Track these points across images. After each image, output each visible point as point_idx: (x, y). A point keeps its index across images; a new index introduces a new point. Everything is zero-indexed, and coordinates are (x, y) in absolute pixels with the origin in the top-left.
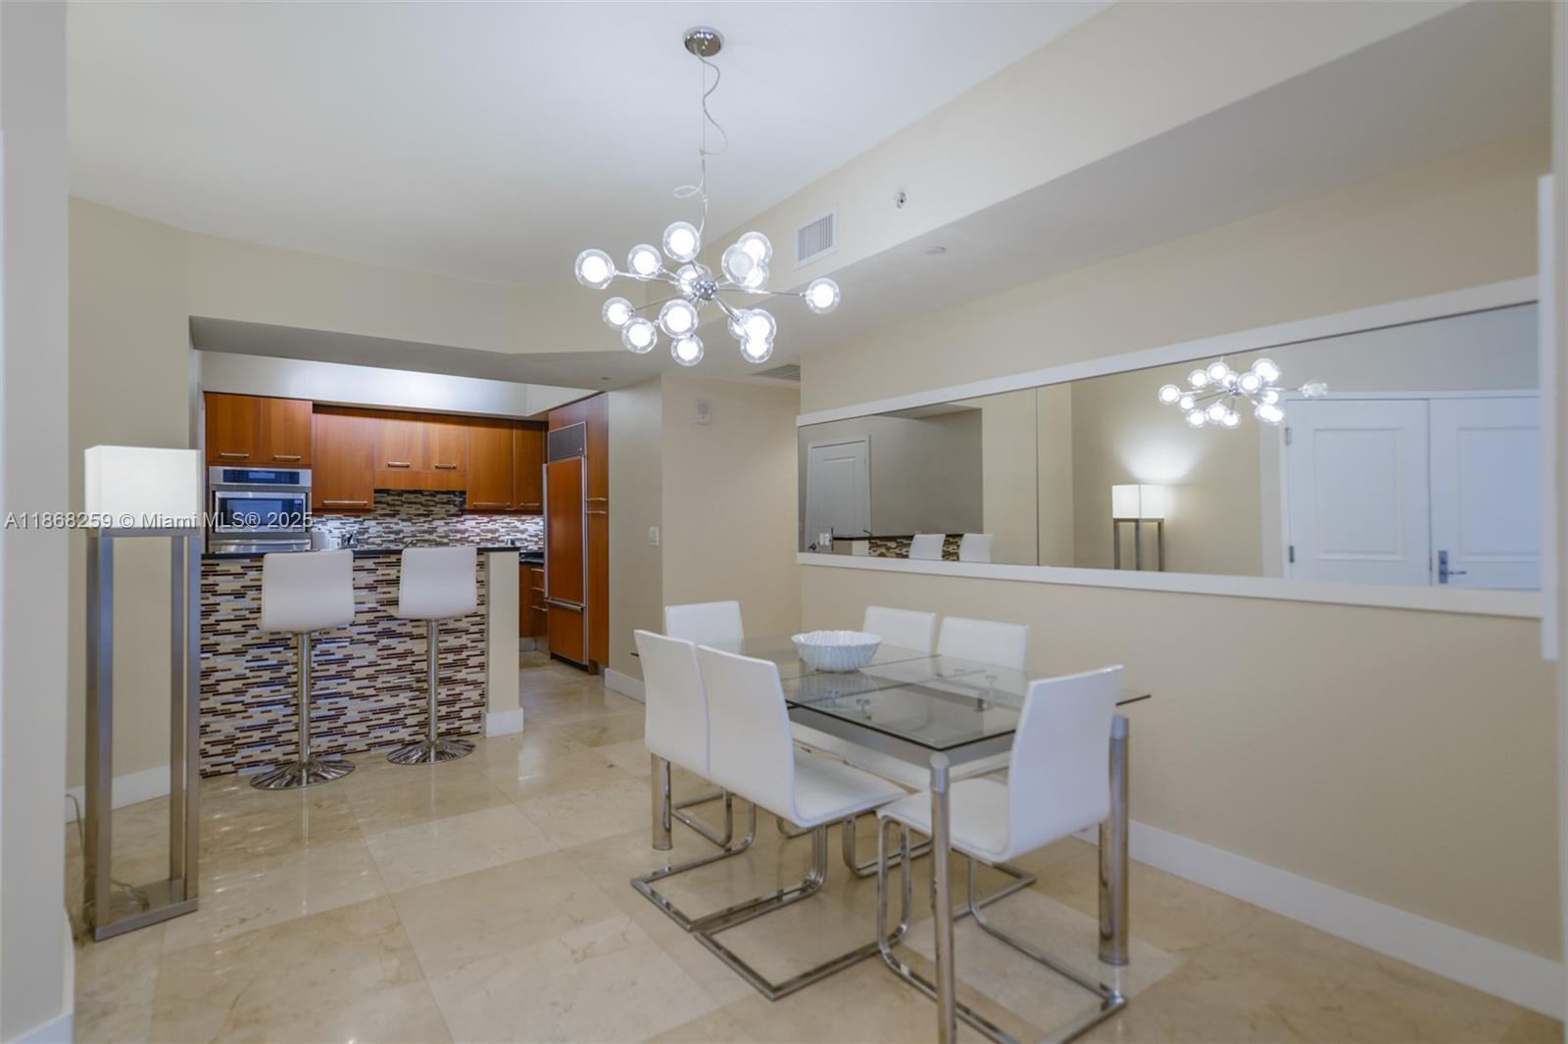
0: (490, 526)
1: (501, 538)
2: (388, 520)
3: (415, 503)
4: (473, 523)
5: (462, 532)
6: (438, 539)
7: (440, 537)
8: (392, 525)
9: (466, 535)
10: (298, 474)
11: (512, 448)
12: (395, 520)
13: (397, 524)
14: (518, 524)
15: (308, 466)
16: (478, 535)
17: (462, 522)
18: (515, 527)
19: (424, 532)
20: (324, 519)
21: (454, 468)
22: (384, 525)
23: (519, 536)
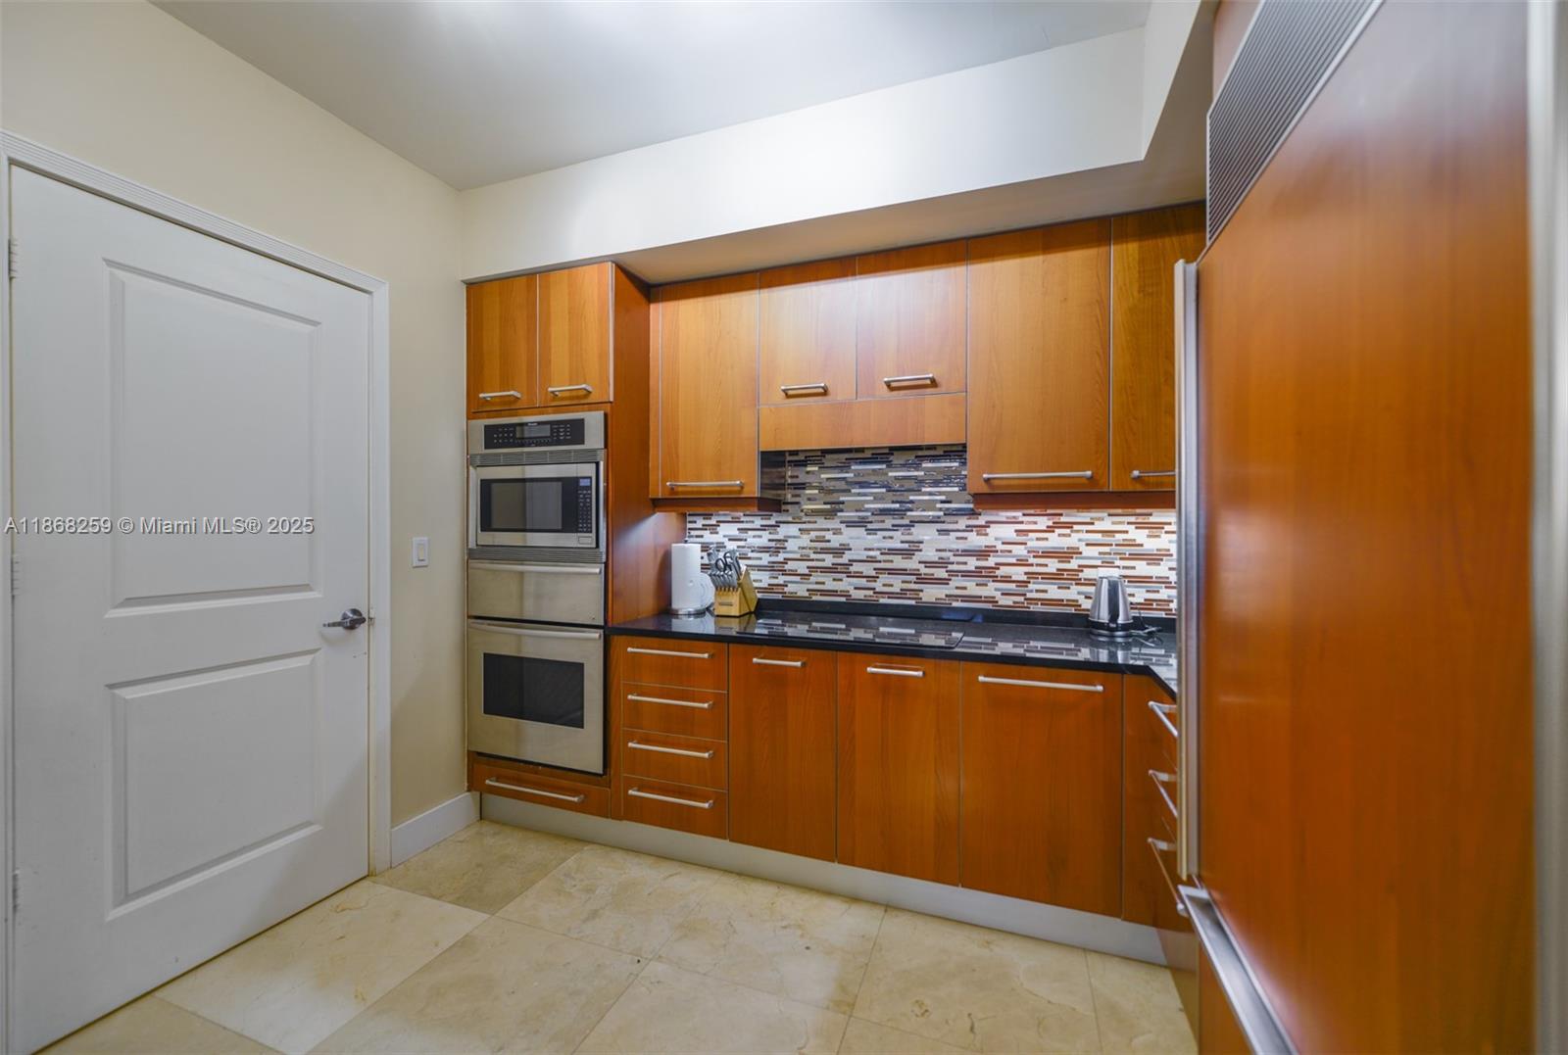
0: (1055, 541)
1: (1088, 573)
2: (822, 523)
3: (874, 485)
4: (1008, 532)
5: (983, 553)
6: (923, 570)
7: (928, 564)
8: (828, 535)
9: (991, 562)
10: (581, 422)
11: (1103, 304)
12: (834, 524)
13: (837, 532)
14: (1140, 536)
15: (593, 406)
16: (1021, 562)
17: (981, 530)
18: (1133, 544)
19: (892, 551)
20: (713, 521)
21: (934, 383)
22: (813, 534)
23: (1142, 568)
